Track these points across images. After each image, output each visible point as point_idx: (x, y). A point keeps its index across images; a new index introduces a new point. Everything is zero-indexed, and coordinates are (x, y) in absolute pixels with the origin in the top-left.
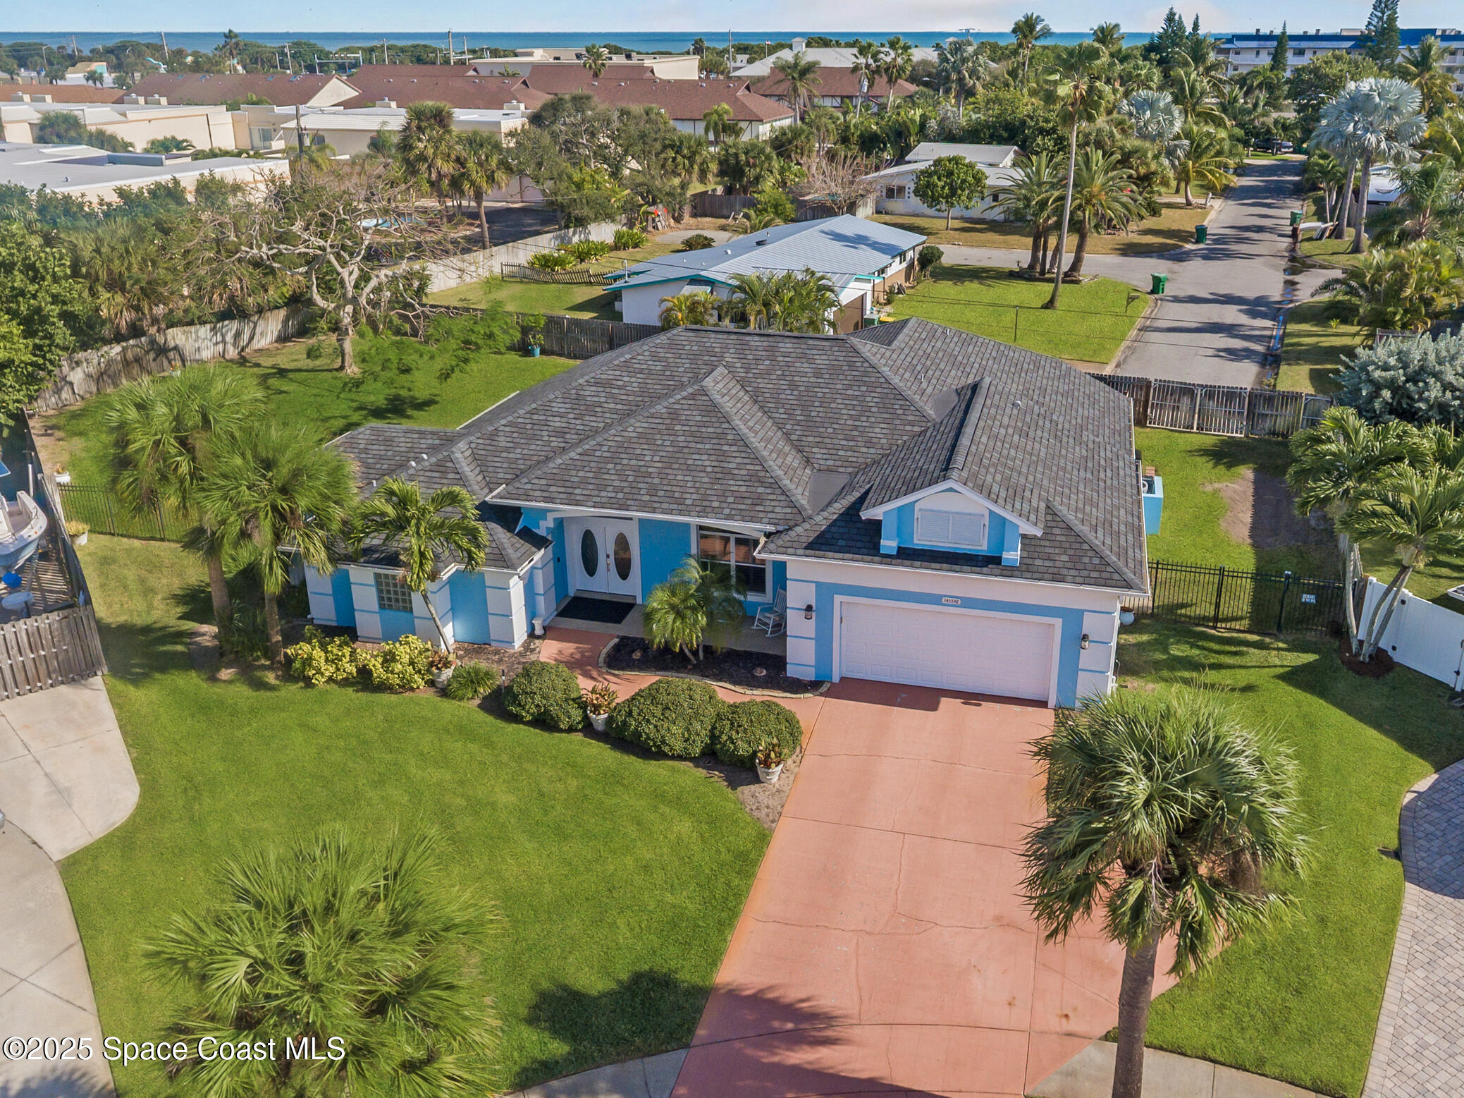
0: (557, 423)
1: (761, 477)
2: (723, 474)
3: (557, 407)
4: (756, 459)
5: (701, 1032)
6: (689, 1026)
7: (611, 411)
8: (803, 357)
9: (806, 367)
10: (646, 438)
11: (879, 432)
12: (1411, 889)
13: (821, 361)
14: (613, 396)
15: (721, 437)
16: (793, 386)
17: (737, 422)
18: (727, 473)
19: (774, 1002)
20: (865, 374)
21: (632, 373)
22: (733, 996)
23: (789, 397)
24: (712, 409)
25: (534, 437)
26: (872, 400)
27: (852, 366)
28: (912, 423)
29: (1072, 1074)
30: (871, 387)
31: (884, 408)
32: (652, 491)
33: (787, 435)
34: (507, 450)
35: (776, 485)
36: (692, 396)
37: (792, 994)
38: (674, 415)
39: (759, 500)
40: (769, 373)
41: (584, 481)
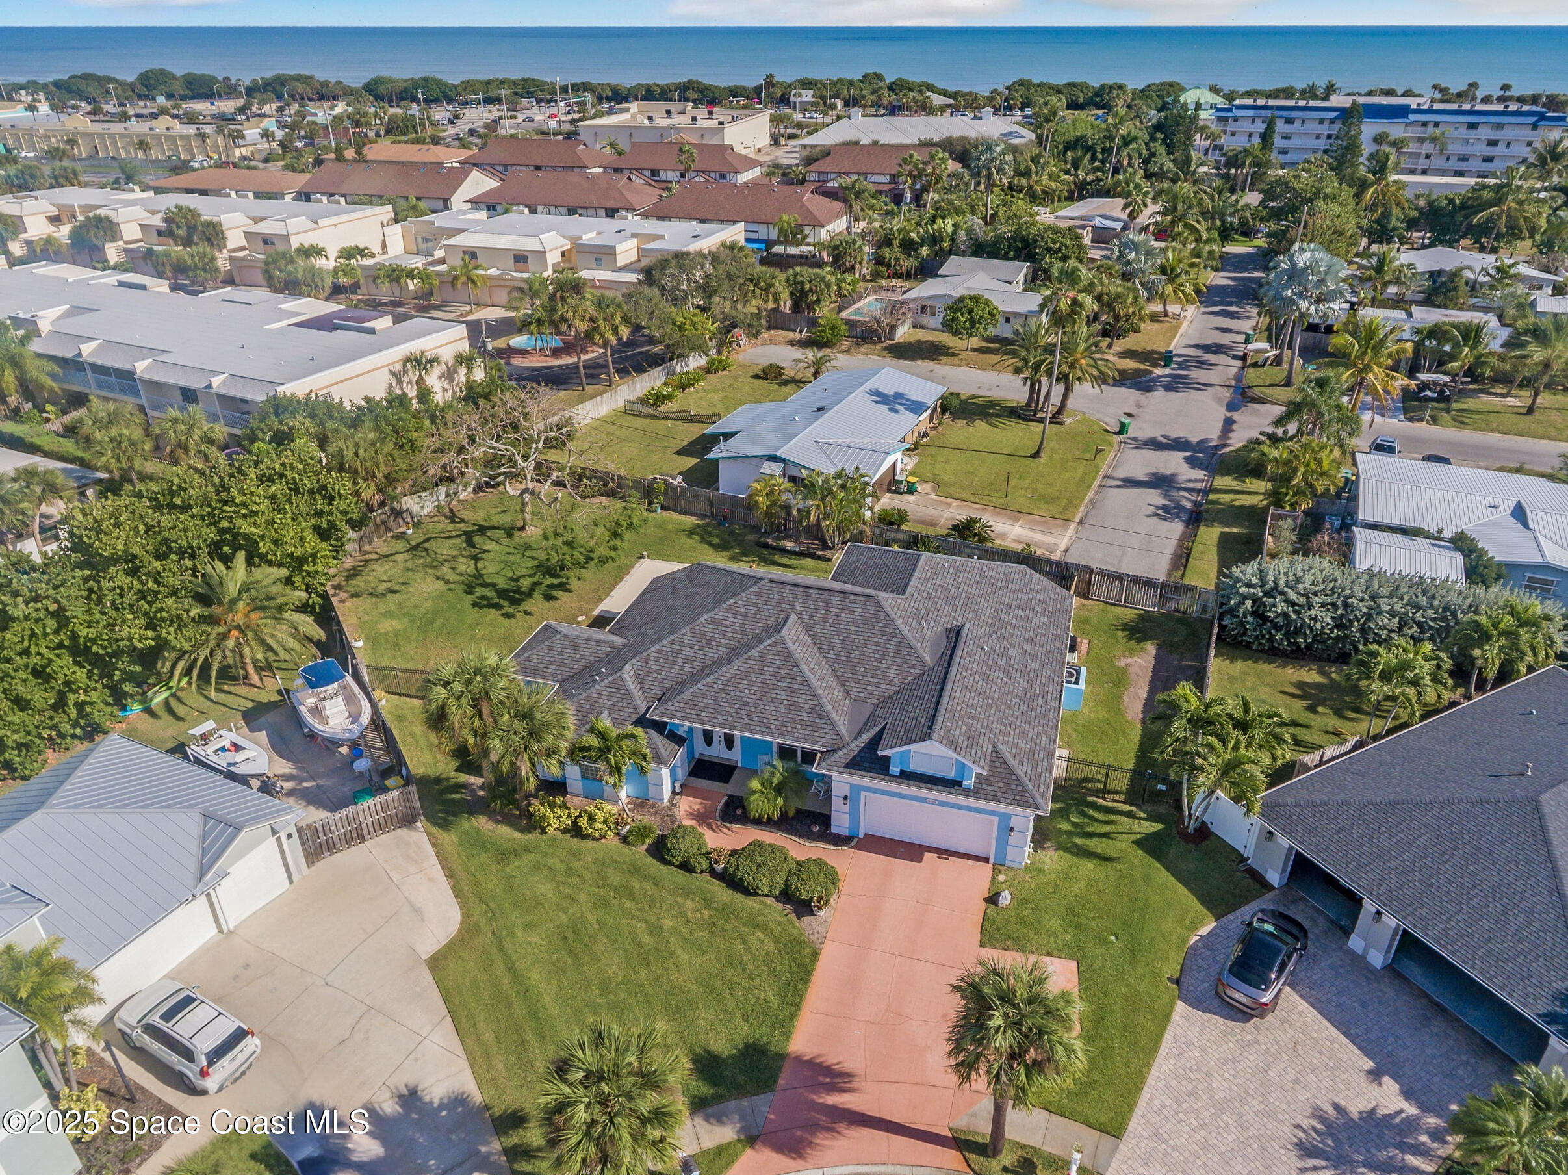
0: (688, 652)
1: (817, 711)
2: (794, 706)
3: (687, 640)
4: (815, 696)
5: (781, 1082)
6: (774, 1078)
7: (722, 645)
8: (847, 609)
9: (848, 618)
10: (746, 675)
11: (893, 673)
12: (1180, 1005)
13: (858, 613)
14: (723, 633)
15: (793, 677)
16: (840, 633)
17: (804, 667)
18: (796, 705)
19: (820, 1065)
20: (887, 625)
21: (736, 615)
22: (798, 1059)
23: (837, 641)
24: (787, 655)
25: (673, 663)
26: (890, 647)
27: (878, 618)
28: (914, 667)
29: (974, 1115)
30: (890, 636)
31: (898, 654)
32: (750, 717)
33: (835, 671)
34: (656, 672)
35: (827, 717)
36: (775, 644)
37: (830, 1060)
38: (763, 658)
39: (816, 728)
40: (824, 620)
41: (707, 706)
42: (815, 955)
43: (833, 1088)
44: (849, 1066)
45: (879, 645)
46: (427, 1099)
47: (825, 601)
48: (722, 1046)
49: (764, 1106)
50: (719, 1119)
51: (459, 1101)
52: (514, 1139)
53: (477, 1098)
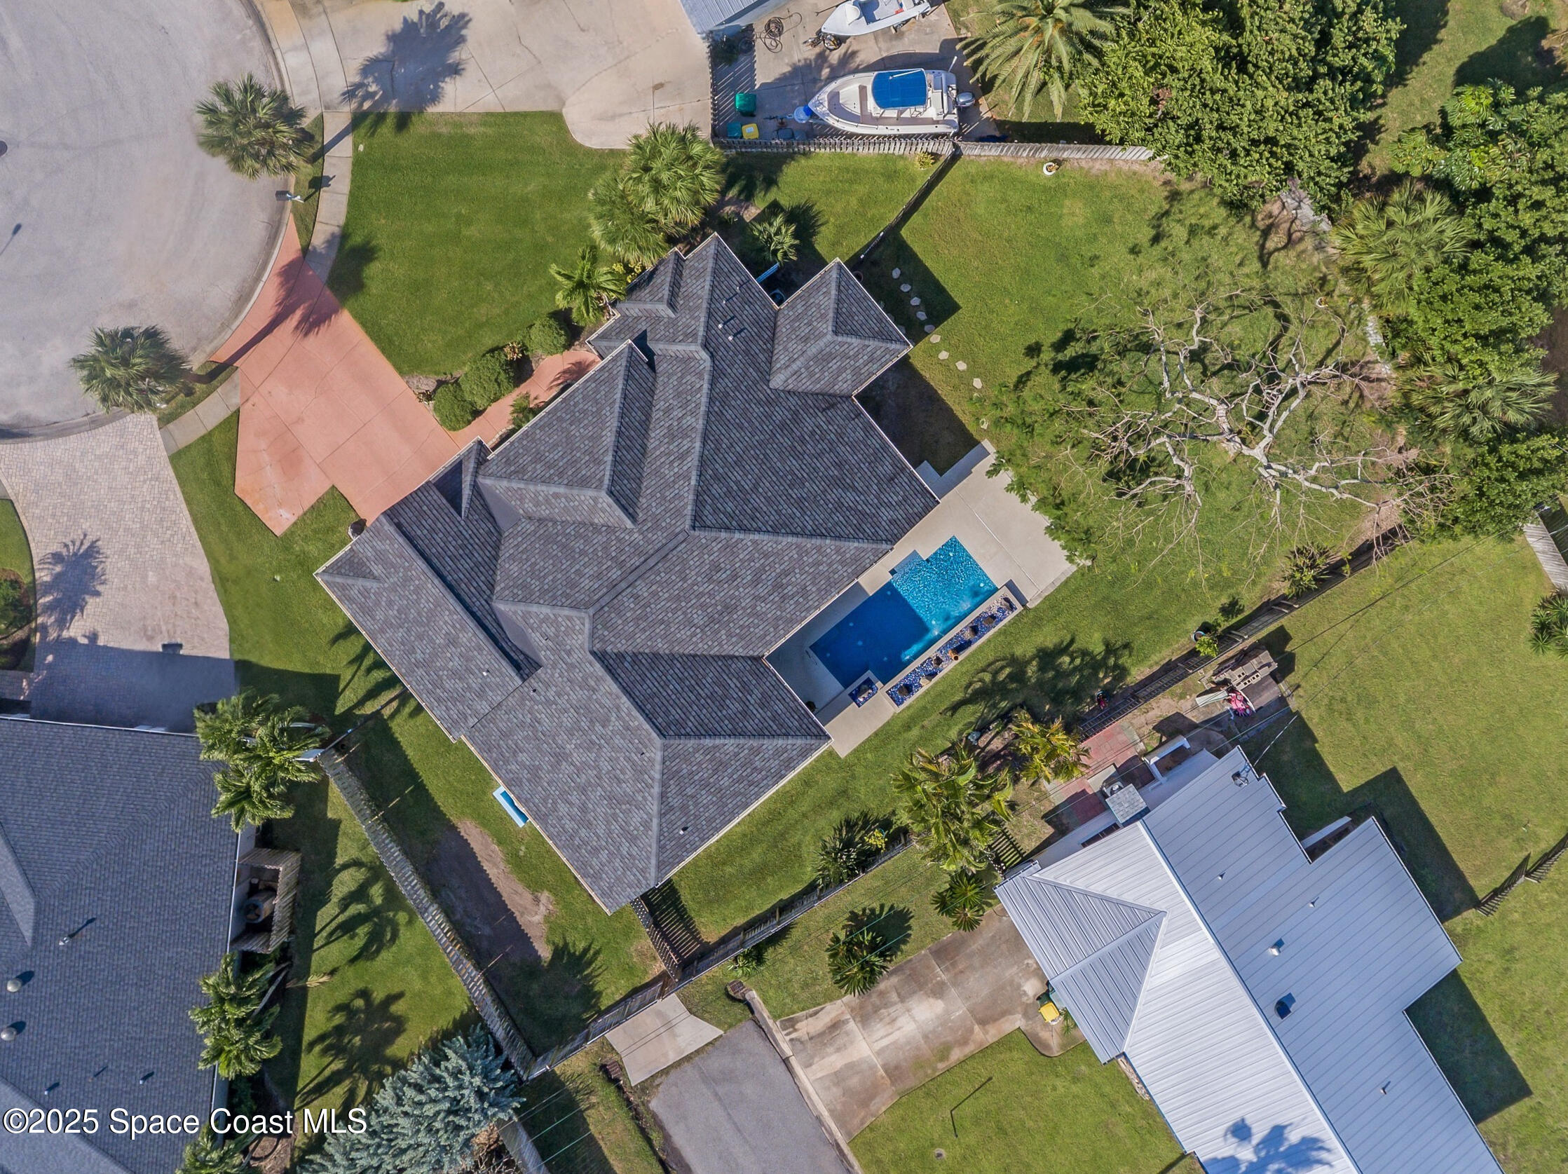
1: (519, 473)
2: (538, 458)
5: (328, 292)
6: (331, 288)
8: (598, 576)
9: (589, 571)
11: (515, 568)
13: (586, 583)
14: (669, 454)
16: (583, 553)
17: (562, 490)
19: (323, 321)
20: (554, 597)
21: (678, 476)
22: (336, 311)
23: (579, 545)
26: (535, 584)
27: (567, 596)
28: (503, 589)
30: (543, 592)
31: (524, 586)
32: (560, 419)
33: (555, 522)
34: (682, 377)
35: (509, 477)
36: (601, 481)
38: (598, 462)
39: (508, 463)
40: (606, 548)
41: (597, 391)
42: (401, 373)
43: (304, 319)
44: (311, 337)
45: (545, 577)
46: (447, 79)
47: (621, 565)
48: (373, 270)
49: (318, 273)
50: (329, 243)
51: (435, 97)
52: (390, 121)
53: (431, 110)
